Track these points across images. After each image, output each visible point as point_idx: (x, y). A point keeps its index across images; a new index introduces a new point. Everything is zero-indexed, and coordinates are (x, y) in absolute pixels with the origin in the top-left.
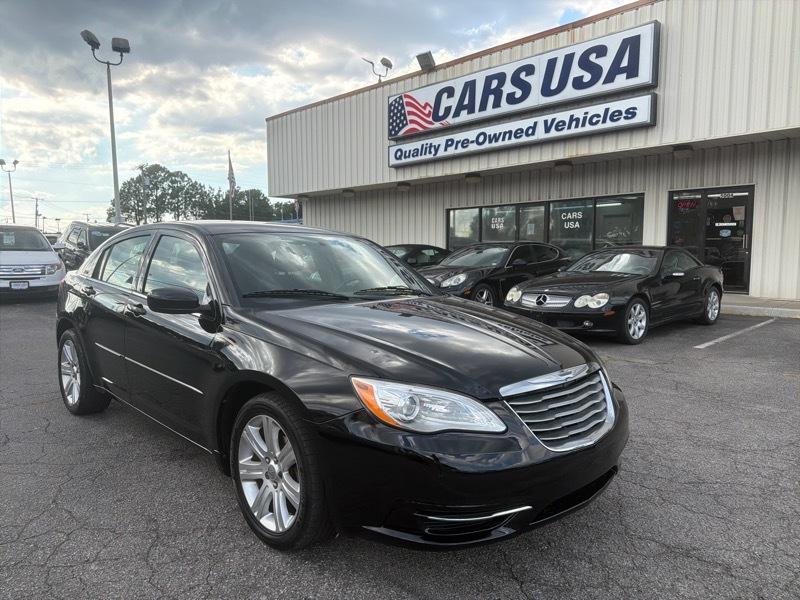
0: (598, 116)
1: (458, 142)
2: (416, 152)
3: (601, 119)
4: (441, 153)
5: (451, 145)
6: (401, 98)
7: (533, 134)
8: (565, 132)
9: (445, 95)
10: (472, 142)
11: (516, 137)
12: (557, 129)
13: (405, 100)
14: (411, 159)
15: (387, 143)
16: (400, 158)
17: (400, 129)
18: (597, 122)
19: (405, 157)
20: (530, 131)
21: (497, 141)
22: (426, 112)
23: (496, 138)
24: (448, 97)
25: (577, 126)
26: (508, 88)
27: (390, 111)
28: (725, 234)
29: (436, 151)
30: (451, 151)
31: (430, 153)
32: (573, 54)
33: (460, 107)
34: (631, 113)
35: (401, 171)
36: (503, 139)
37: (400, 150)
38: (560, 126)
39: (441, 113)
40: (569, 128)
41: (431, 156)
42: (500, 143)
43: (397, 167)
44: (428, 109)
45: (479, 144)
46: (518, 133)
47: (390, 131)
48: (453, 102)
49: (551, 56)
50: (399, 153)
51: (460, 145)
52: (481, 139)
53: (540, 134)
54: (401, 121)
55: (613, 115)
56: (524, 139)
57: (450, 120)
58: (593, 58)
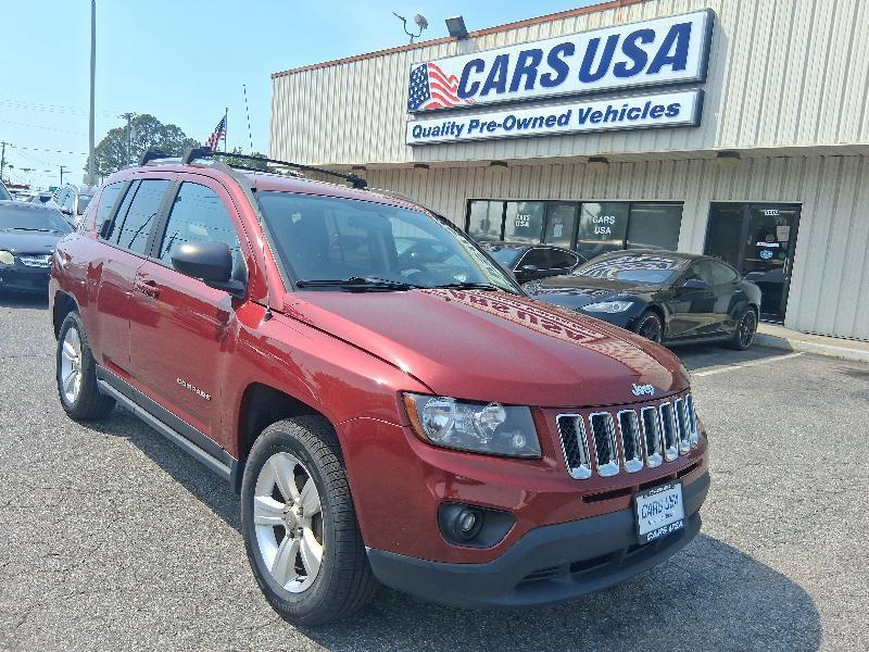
0: (639, 110)
1: (483, 125)
2: (436, 132)
3: (641, 114)
4: (464, 135)
5: (476, 127)
6: (425, 66)
7: (566, 123)
8: (601, 125)
9: (474, 69)
10: (500, 125)
11: (548, 125)
12: (592, 121)
13: (430, 70)
14: (431, 138)
15: (406, 116)
16: (418, 136)
17: (422, 102)
18: (637, 116)
19: (424, 135)
20: (563, 120)
21: (526, 126)
22: (452, 86)
23: (525, 124)
24: (477, 71)
25: (614, 119)
26: (544, 68)
27: (412, 80)
28: (766, 255)
29: (459, 131)
30: (476, 134)
31: (452, 133)
32: (618, 36)
33: (489, 84)
34: (674, 110)
35: (419, 150)
36: (534, 126)
37: (419, 127)
38: (596, 117)
39: (468, 89)
40: (606, 120)
41: (453, 137)
42: (529, 131)
43: (414, 146)
44: (454, 82)
45: (506, 128)
46: (550, 121)
47: (409, 105)
48: (482, 78)
49: (593, 35)
50: (418, 131)
51: (485, 127)
52: (509, 124)
53: (574, 124)
54: (423, 94)
55: (654, 110)
56: (556, 128)
57: (478, 99)
58: (638, 42)
